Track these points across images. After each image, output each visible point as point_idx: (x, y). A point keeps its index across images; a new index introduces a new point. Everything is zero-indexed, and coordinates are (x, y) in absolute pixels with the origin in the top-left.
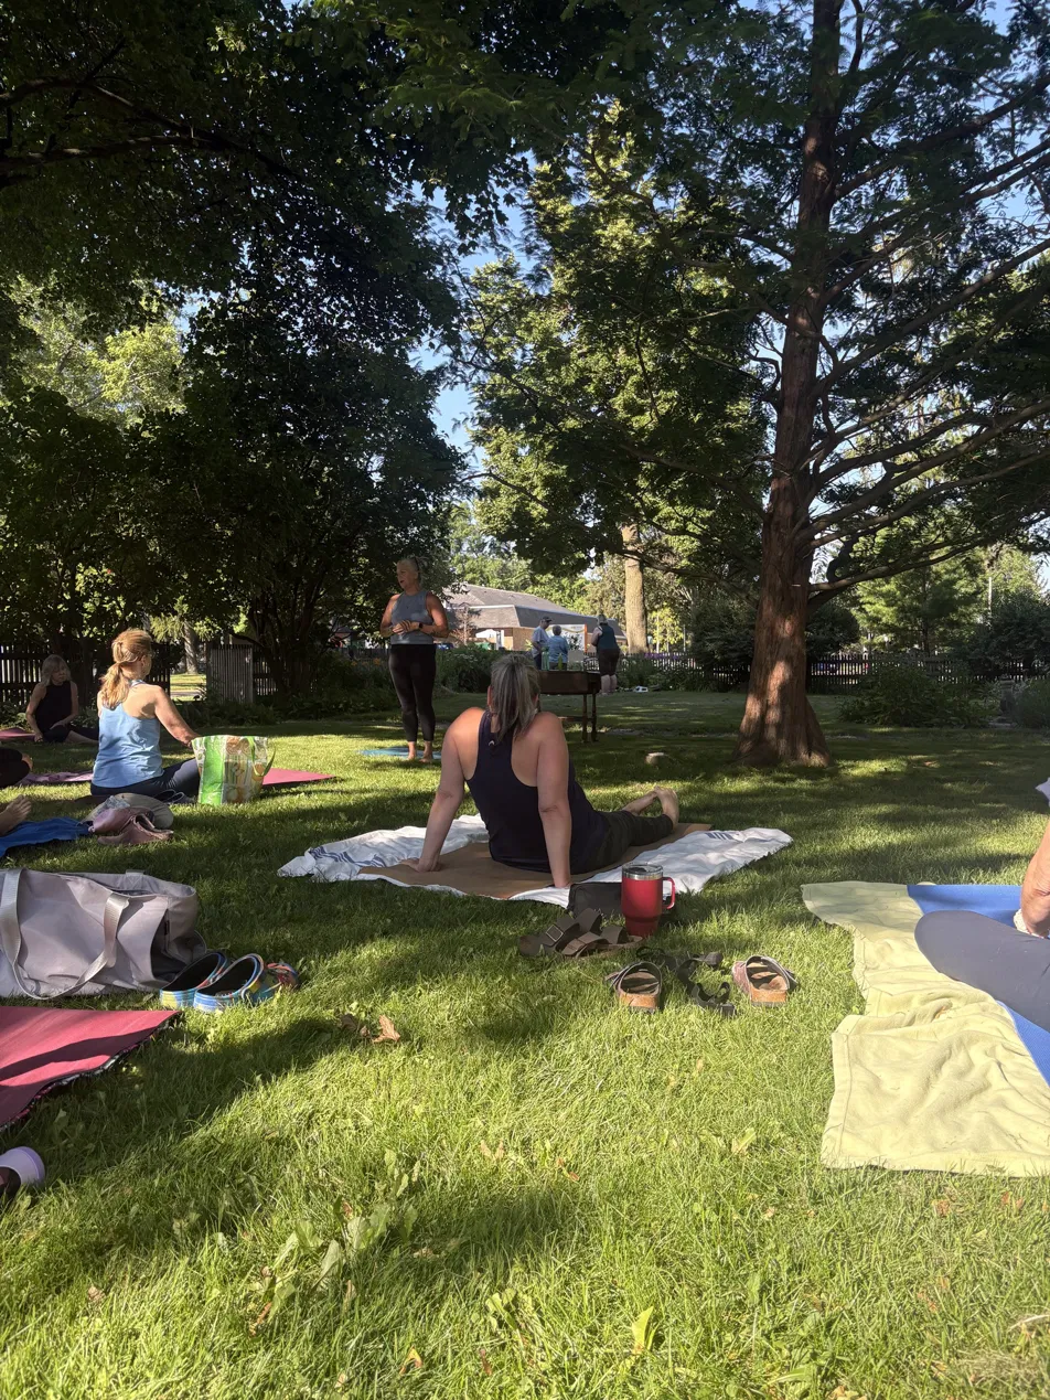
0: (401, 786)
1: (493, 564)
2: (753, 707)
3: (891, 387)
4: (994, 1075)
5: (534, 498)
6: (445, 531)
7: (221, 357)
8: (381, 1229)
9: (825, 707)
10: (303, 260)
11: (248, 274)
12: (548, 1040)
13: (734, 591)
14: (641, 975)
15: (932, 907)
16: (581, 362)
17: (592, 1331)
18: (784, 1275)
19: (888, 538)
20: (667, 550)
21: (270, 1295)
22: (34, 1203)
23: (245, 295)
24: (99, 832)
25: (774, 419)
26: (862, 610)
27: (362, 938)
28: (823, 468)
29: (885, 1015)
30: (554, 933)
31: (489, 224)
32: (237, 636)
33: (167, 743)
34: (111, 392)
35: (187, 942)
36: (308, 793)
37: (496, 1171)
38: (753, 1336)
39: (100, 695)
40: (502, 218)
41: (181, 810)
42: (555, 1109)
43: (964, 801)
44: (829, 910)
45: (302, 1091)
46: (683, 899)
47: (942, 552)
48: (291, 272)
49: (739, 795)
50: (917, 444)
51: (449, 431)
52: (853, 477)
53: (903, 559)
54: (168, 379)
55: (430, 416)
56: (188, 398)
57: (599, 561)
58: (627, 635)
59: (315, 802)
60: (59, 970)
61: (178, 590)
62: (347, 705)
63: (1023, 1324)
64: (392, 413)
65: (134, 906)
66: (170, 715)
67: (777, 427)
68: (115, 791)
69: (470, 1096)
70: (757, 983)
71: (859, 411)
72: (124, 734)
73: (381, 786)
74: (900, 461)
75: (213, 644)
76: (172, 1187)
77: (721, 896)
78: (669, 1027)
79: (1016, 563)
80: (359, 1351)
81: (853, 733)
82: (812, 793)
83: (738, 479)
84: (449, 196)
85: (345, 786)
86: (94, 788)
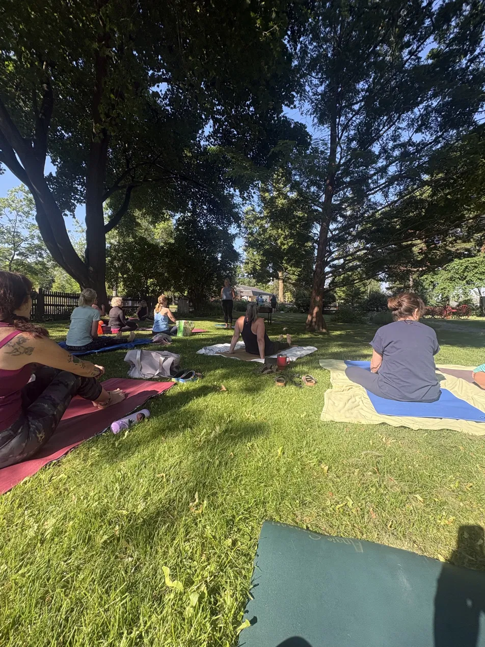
0: (224, 334)
1: (247, 280)
2: (309, 317)
3: (345, 240)
4: (361, 403)
5: (257, 265)
6: (235, 272)
7: (183, 229)
8: (224, 429)
9: (327, 317)
10: (204, 206)
11: (190, 209)
12: (260, 392)
13: (306, 289)
14: (281, 379)
15: (350, 366)
16: (270, 232)
17: (269, 451)
18: (311, 442)
19: (344, 277)
20: (290, 279)
21: (200, 441)
22: (148, 421)
23: (189, 214)
24: (155, 342)
25: (317, 247)
26: (337, 294)
27: (216, 368)
28: (328, 260)
29: (337, 389)
30: (261, 369)
31: (249, 198)
32: (185, 296)
33: (170, 322)
34: (156, 237)
35: (177, 367)
36: (202, 335)
37: (248, 419)
38: (304, 453)
39: (155, 310)
40: (253, 197)
41: (173, 338)
42: (261, 406)
43: (359, 341)
44: (325, 366)
45: (205, 400)
46: (291, 362)
47: (357, 281)
48: (201, 209)
49: (305, 338)
50: (352, 255)
51: (238, 248)
52: (336, 262)
53: (348, 282)
54: (170, 234)
55: (233, 244)
56: (175, 239)
57: (273, 280)
58: (279, 299)
59: (204, 337)
60: (149, 372)
61: (172, 285)
62: (211, 314)
63: (363, 453)
64: (224, 243)
65: (166, 359)
66: (171, 315)
67: (317, 249)
68: (158, 333)
69: (242, 403)
70: (308, 381)
71: (338, 246)
72: (160, 319)
73: (219, 333)
74: (348, 258)
75: (179, 298)
76: (178, 419)
77: (300, 361)
78: (287, 390)
79: (376, 284)
80: (219, 452)
81: (333, 324)
82: (322, 338)
83: (308, 262)
84: (240, 191)
85: (211, 333)
86: (153, 332)
